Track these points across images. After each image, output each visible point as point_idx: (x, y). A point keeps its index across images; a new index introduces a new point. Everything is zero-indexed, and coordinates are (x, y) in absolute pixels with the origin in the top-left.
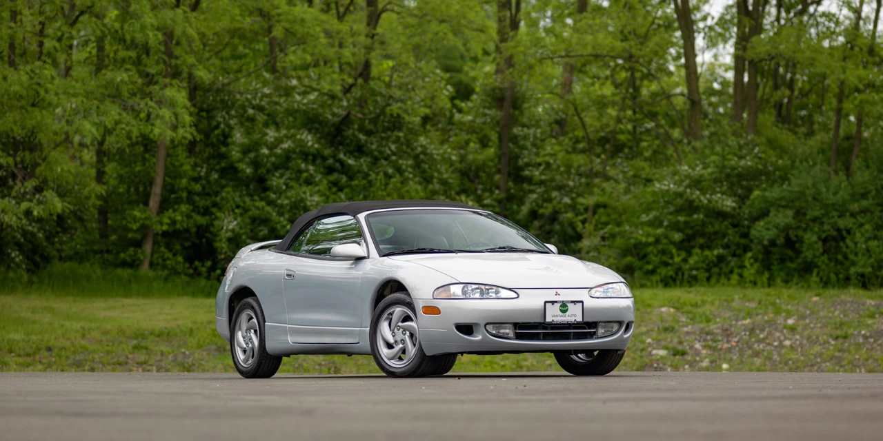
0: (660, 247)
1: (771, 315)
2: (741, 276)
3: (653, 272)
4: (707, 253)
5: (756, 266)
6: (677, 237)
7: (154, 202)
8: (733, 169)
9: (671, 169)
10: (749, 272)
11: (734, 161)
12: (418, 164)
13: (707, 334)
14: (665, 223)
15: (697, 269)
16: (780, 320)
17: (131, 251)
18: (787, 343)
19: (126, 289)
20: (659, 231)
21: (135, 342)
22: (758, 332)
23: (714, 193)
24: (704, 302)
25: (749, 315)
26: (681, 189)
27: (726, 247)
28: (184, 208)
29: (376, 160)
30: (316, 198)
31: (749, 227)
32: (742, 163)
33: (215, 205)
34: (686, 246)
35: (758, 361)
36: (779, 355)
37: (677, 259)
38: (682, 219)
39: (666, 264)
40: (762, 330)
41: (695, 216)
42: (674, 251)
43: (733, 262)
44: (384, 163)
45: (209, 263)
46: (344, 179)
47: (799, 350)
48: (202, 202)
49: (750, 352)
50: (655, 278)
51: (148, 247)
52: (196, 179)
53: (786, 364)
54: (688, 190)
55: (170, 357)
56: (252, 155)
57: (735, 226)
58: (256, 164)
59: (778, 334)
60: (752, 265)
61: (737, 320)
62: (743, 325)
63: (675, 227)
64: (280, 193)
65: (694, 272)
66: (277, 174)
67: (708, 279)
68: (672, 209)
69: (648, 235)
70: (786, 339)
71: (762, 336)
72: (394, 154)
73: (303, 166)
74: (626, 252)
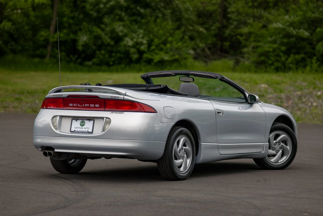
0: (276, 53)
1: (311, 90)
2: (311, 67)
3: (272, 64)
4: (297, 56)
5: (318, 63)
6: (283, 48)
7: (52, 28)
8: (310, 18)
9: (281, 17)
10: (315, 66)
11: (309, 14)
12: (174, 12)
13: (279, 98)
14: (278, 42)
15: (292, 63)
16: (315, 93)
17: (41, 50)
18: (315, 104)
19: (36, 68)
20: (275, 46)
21: (18, 96)
22: (303, 98)
23: (299, 29)
24: (282, 82)
25: (301, 89)
26: (284, 27)
27: (306, 53)
28: (65, 31)
29: (154, 10)
30: (121, 28)
31: (316, 45)
32: (313, 15)
33: (80, 30)
34: (288, 53)
35: (299, 113)
36: (310, 110)
37: (283, 59)
38: (285, 40)
39: (278, 61)
40: (305, 97)
41: (291, 40)
42: (282, 54)
43: (309, 60)
44: (157, 11)
45: (76, 56)
46: (139, 19)
47: (320, 108)
48: (74, 28)
49: (296, 108)
50: (273, 67)
51: (49, 48)
52: (73, 18)
53: (312, 114)
54: (288, 28)
55: (29, 105)
56: (97, 7)
57: (309, 44)
58: (98, 11)
59: (312, 100)
60: (316, 62)
61: (295, 91)
62: (297, 95)
63: (282, 44)
64: (106, 25)
65: (291, 65)
66: (107, 16)
67: (297, 69)
68: (281, 35)
69: (270, 47)
70: (315, 102)
71: (304, 100)
72: (162, 7)
73: (119, 12)
74: (261, 55)
